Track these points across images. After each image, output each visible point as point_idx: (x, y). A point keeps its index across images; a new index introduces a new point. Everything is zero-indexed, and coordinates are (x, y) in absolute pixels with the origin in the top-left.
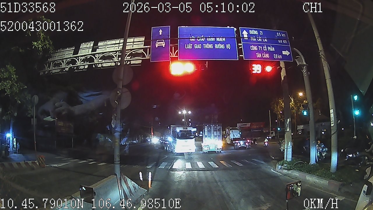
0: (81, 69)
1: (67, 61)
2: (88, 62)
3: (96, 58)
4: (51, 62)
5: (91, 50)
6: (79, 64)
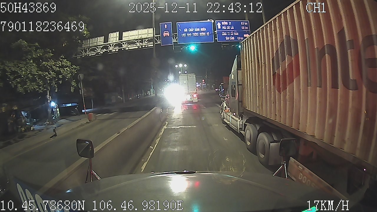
0: (113, 52)
1: (101, 47)
2: (118, 47)
3: (124, 43)
4: (87, 49)
5: (118, 38)
6: (111, 48)
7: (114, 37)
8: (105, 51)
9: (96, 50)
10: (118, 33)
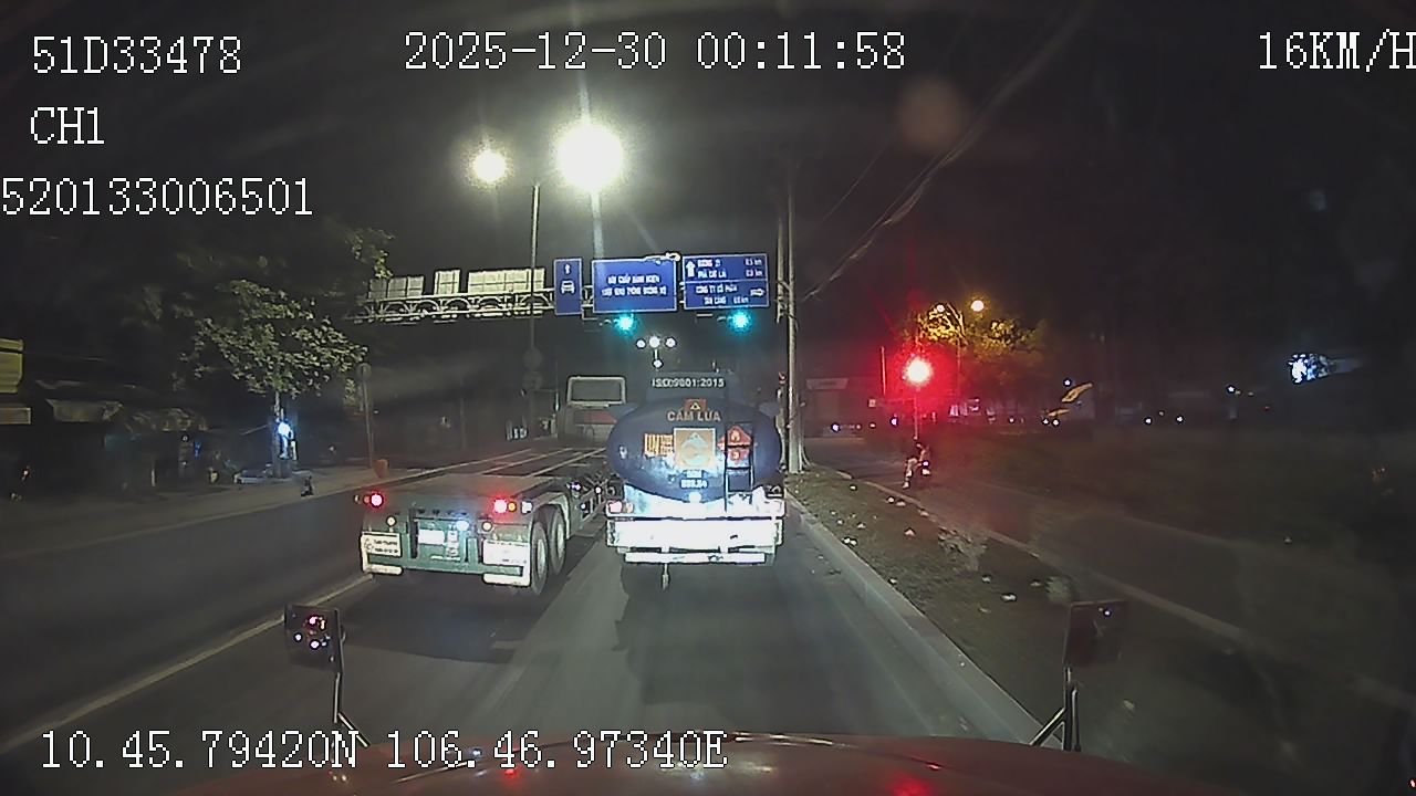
0: (445, 319)
1: (416, 303)
2: (456, 309)
3: (470, 301)
4: (380, 303)
5: (457, 286)
6: (440, 310)
7: (447, 283)
8: (426, 316)
9: (402, 310)
10: (457, 272)
